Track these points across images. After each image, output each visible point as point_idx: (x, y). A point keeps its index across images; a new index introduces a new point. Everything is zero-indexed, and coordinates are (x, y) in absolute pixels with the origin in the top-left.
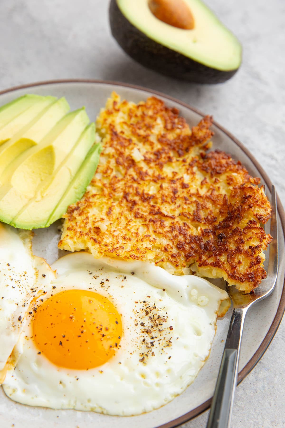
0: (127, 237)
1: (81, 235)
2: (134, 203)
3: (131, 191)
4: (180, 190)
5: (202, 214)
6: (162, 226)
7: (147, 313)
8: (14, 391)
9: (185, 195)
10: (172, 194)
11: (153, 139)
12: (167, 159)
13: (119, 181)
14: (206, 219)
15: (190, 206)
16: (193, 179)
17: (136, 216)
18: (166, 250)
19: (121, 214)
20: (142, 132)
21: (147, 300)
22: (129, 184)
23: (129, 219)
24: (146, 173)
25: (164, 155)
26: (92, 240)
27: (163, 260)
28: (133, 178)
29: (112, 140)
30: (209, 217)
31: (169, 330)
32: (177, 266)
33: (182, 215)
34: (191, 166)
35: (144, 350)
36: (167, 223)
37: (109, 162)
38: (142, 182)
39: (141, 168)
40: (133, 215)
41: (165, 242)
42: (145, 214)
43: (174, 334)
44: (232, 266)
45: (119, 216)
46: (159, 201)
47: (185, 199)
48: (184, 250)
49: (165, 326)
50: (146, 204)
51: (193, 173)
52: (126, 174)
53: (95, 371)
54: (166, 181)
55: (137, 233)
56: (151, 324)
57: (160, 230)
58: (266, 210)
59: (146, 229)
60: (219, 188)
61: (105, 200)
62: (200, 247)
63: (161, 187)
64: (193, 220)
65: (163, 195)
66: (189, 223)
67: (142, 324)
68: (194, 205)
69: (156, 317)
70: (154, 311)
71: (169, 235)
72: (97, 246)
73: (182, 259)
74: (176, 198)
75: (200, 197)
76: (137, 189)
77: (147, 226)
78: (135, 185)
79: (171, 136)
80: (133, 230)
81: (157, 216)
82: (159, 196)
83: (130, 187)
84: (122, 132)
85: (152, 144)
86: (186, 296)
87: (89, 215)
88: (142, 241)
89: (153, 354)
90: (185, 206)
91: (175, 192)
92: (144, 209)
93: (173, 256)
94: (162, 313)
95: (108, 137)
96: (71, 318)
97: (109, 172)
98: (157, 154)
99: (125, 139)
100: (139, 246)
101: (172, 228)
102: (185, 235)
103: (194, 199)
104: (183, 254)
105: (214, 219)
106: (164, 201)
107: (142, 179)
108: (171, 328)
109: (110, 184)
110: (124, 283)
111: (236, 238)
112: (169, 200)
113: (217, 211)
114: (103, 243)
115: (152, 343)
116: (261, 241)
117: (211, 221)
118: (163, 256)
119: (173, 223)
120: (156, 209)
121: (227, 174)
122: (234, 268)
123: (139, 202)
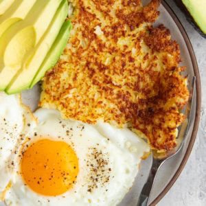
0: (86, 102)
1: (54, 99)
2: (93, 72)
3: (92, 60)
4: (128, 63)
5: (141, 85)
6: (111, 94)
7: (96, 158)
8: (11, 203)
9: (131, 68)
10: (121, 67)
11: (112, 14)
12: (121, 33)
13: (84, 51)
14: (143, 90)
15: (134, 78)
16: (139, 53)
17: (94, 83)
18: (112, 112)
19: (83, 80)
20: (104, 8)
21: (96, 147)
22: (91, 54)
23: (89, 85)
24: (104, 46)
25: (119, 29)
26: (61, 105)
27: (109, 119)
28: (94, 49)
29: (80, 15)
30: (146, 89)
31: (108, 171)
32: (119, 123)
33: (127, 84)
34: (139, 40)
35: (91, 183)
36: (115, 91)
37: (77, 34)
38: (100, 53)
39: (101, 41)
40: (92, 81)
41: (112, 106)
42: (101, 82)
43: (111, 174)
44: (154, 137)
45: (82, 82)
46: (112, 72)
47: (131, 71)
48: (125, 113)
49: (106, 167)
50: (102, 73)
51: (140, 47)
52: (89, 45)
53: (60, 197)
54: (118, 53)
55: (93, 100)
56: (97, 165)
57: (110, 97)
58: (184, 99)
59: (100, 96)
60: (156, 65)
61: (73, 66)
62: (136, 113)
63: (114, 59)
64: (134, 90)
65: (115, 68)
66: (131, 91)
67: (92, 165)
68: (137, 77)
69: (101, 160)
70: (100, 156)
71: (116, 101)
72: (65, 110)
73: (123, 118)
74: (124, 71)
75: (142, 71)
76: (96, 59)
77: (101, 93)
78: (95, 55)
79: (127, 12)
80: (91, 96)
81: (108, 85)
82: (111, 67)
83: (92, 57)
84: (89, 8)
85: (111, 18)
86: (122, 145)
87: (61, 80)
88: (96, 107)
89: (97, 187)
90: (130, 77)
91: (124, 65)
92: (100, 78)
93: (116, 116)
94: (105, 158)
95: (78, 11)
96: (45, 167)
97: (77, 43)
98: (115, 28)
99: (90, 14)
100: (93, 112)
101: (119, 96)
102: (127, 102)
103: (137, 71)
104: (124, 115)
105: (149, 91)
106: (115, 73)
107: (101, 51)
108: (110, 170)
109: (77, 53)
110: (82, 133)
111: (160, 116)
112: (118, 71)
113: (152, 84)
114: (69, 108)
115: (97, 180)
116: (176, 123)
117: (146, 92)
118: (110, 115)
119: (119, 91)
120: (108, 79)
121: (164, 54)
122: (155, 139)
123: (97, 71)
